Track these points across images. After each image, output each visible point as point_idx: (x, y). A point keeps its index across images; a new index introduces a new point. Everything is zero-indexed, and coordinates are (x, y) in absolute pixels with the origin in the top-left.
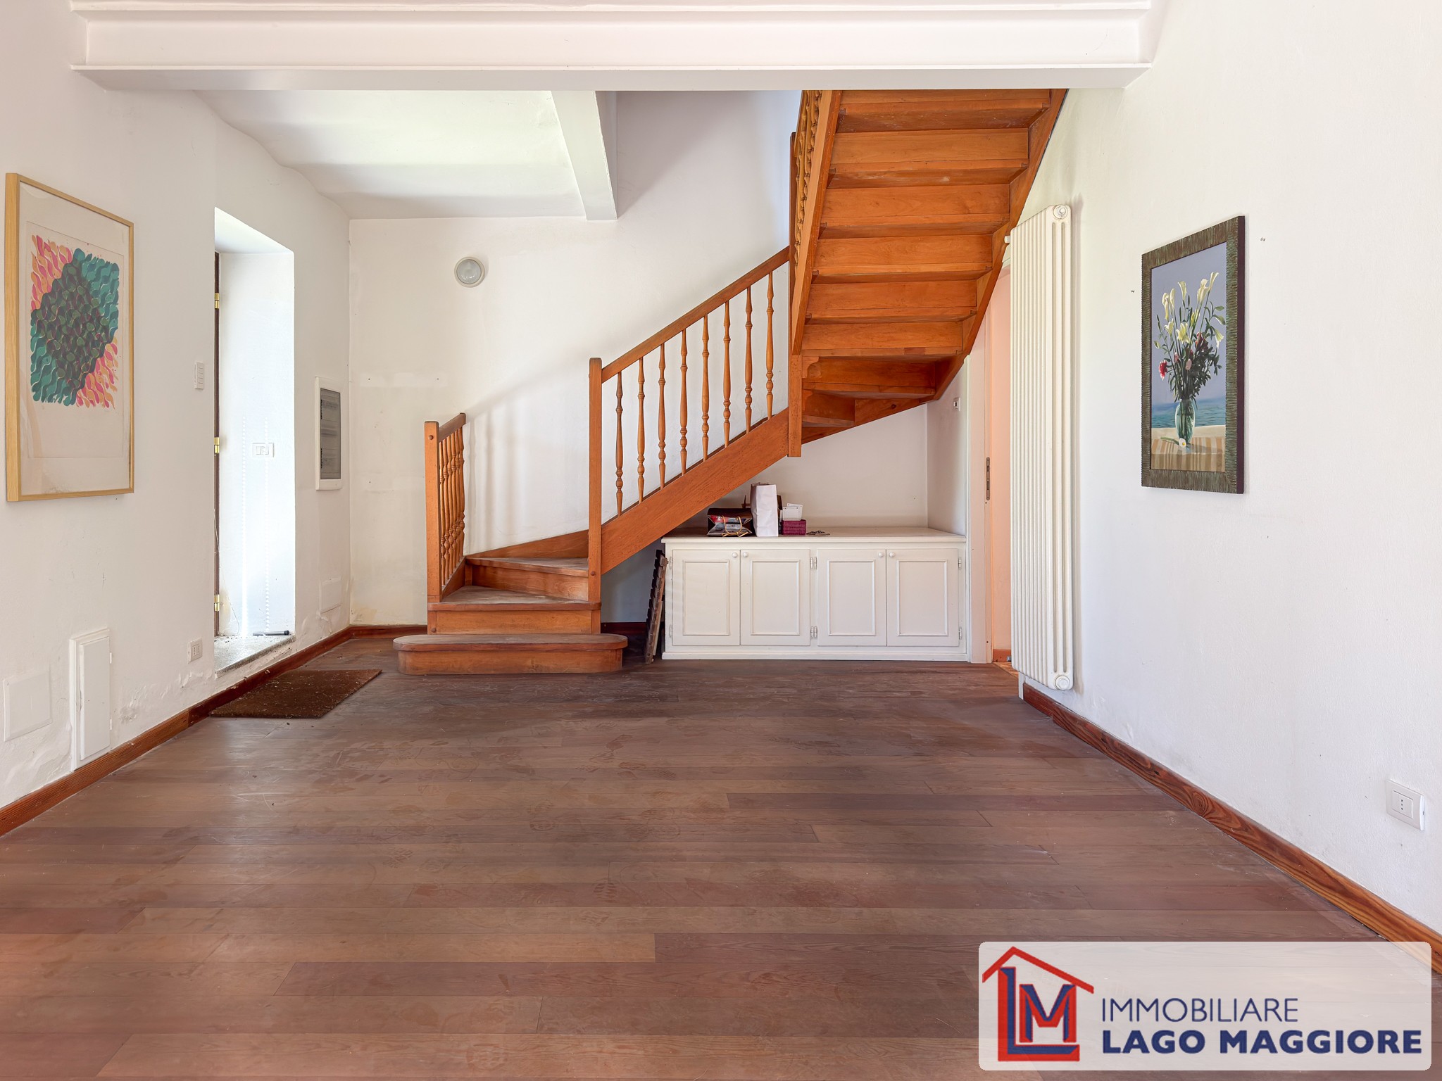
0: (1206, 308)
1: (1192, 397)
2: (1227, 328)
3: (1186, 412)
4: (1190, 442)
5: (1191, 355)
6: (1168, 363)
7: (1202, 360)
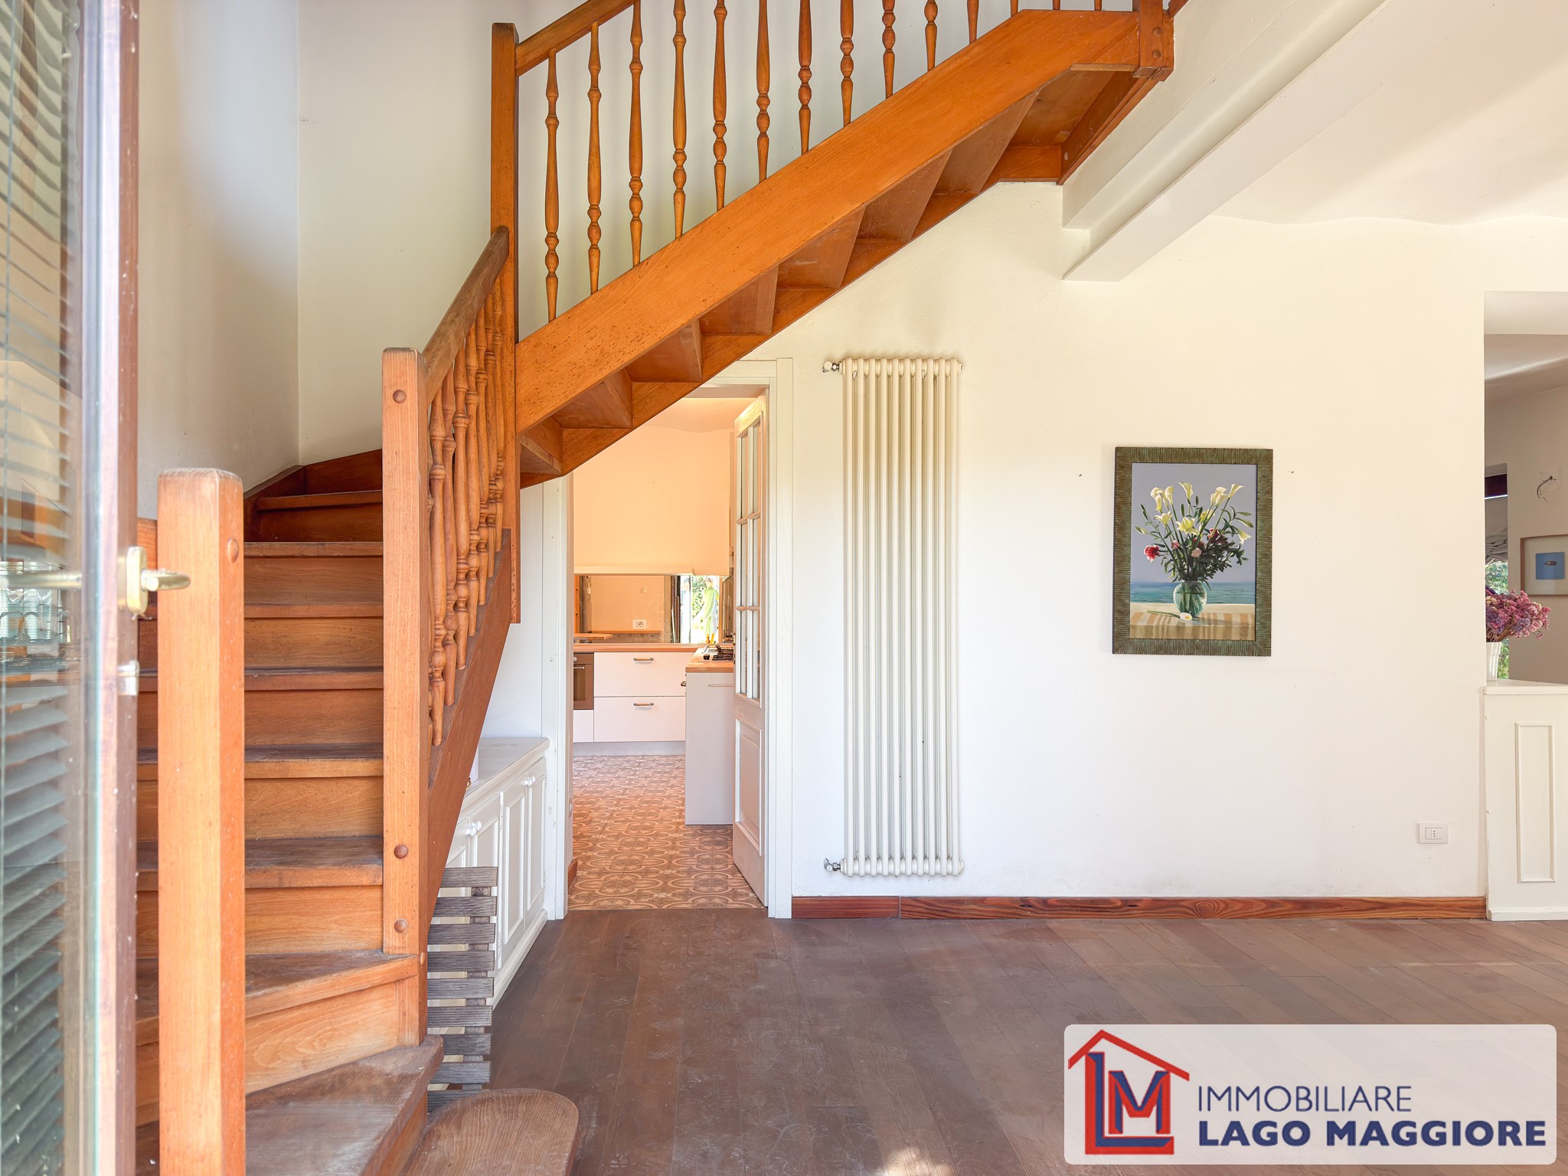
0: (1223, 510)
1: (1202, 580)
2: (1255, 531)
4: (1200, 616)
5: (1201, 546)
6: (1160, 548)
7: (1219, 551)
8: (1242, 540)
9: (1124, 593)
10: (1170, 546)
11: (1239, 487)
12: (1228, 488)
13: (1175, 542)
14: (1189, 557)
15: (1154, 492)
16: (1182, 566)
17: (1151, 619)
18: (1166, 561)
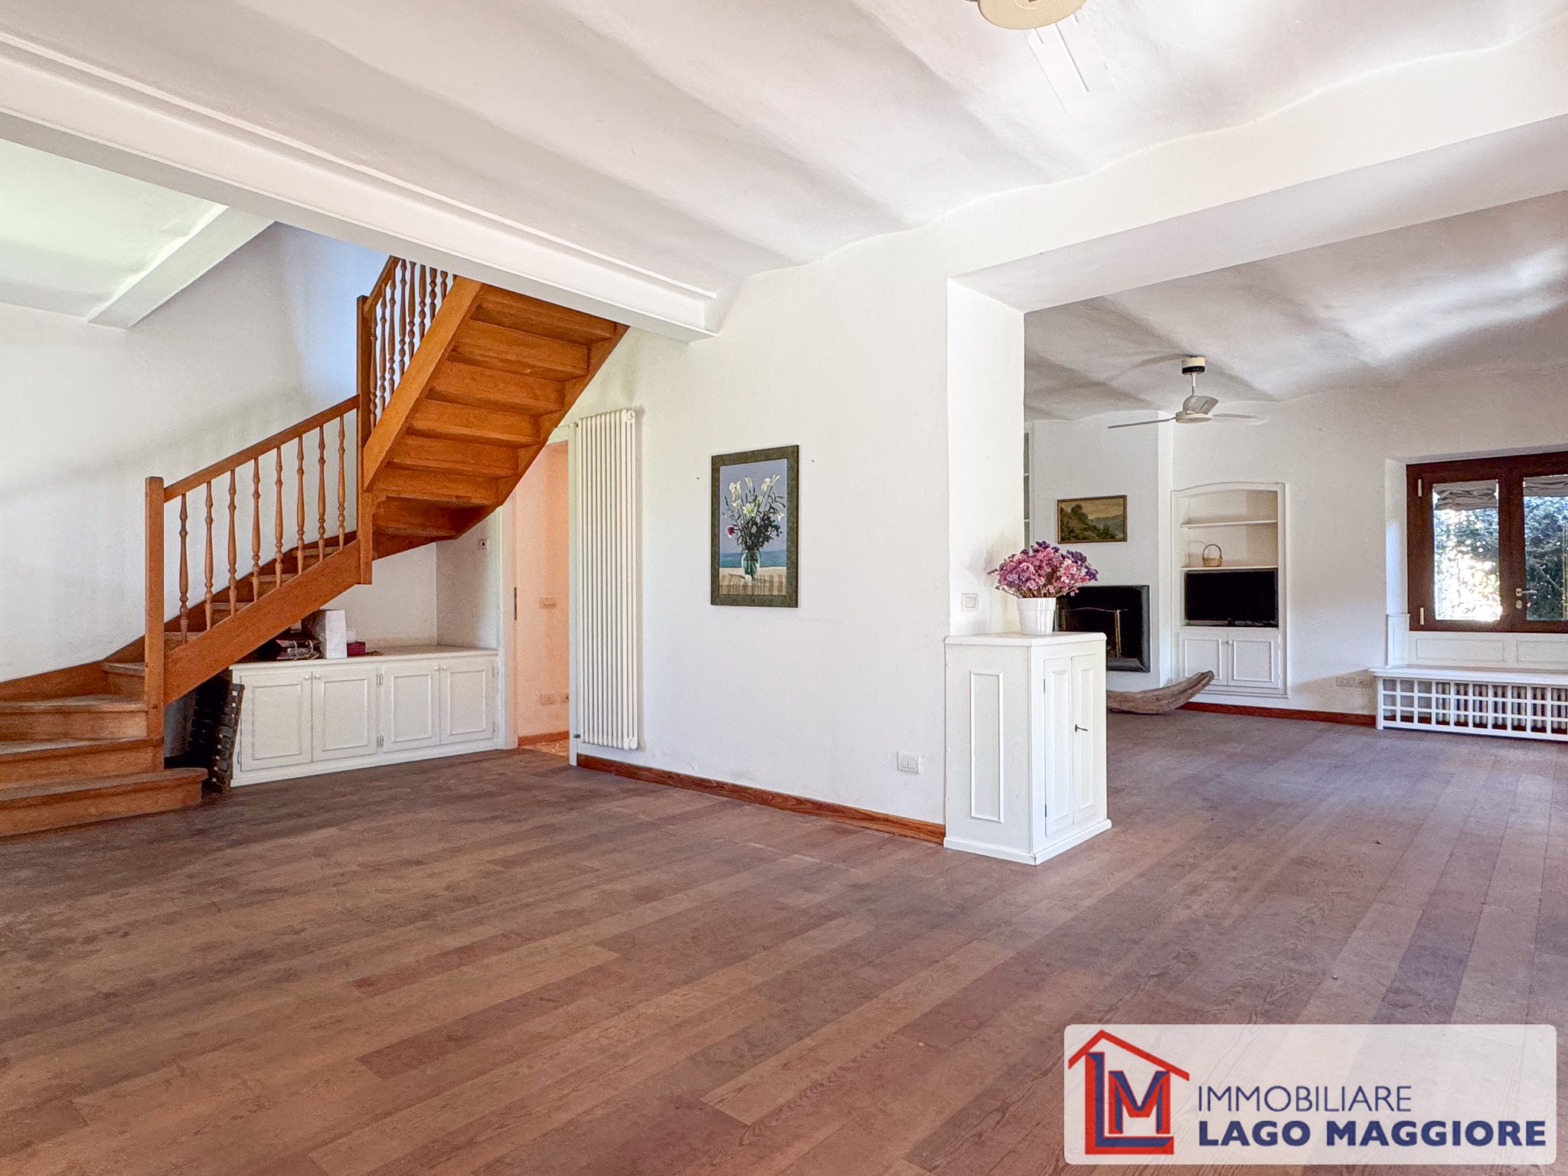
0: (769, 496)
1: (757, 550)
2: (788, 510)
3: (752, 558)
4: (755, 577)
5: (756, 524)
6: (735, 528)
7: (766, 527)
8: (779, 518)
9: (716, 561)
10: (740, 525)
11: (778, 477)
12: (771, 478)
13: (742, 522)
14: (750, 533)
15: (732, 486)
16: (746, 540)
17: (730, 581)
18: (738, 537)
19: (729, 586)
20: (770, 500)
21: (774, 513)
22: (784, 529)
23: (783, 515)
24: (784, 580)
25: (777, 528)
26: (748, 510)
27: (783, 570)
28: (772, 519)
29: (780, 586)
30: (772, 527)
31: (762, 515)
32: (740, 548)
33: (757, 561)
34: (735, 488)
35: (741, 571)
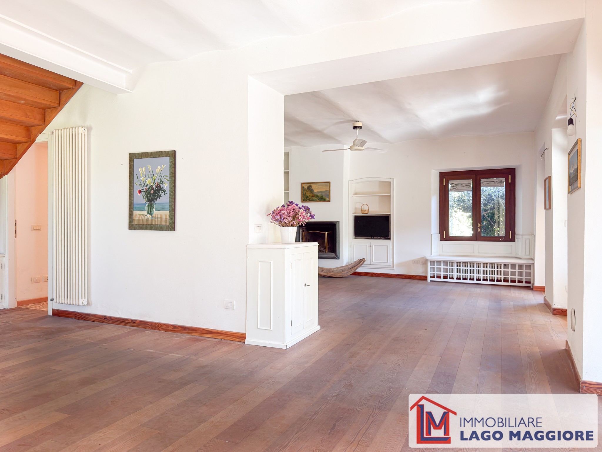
0: (160, 175)
1: (154, 202)
2: (170, 182)
3: (151, 206)
4: (153, 215)
5: (153, 189)
6: (142, 190)
7: (158, 191)
8: (166, 186)
9: (131, 207)
10: (144, 189)
11: (165, 166)
12: (161, 166)
13: (146, 188)
14: (150, 193)
15: (140, 169)
16: (148, 197)
17: (139, 217)
18: (143, 195)
19: (138, 220)
20: (160, 177)
21: (163, 184)
22: (168, 192)
23: (168, 185)
24: (168, 217)
25: (164, 191)
26: (149, 182)
27: (167, 212)
28: (162, 187)
29: (166, 221)
30: (162, 191)
31: (156, 185)
32: (145, 201)
33: (154, 207)
34: (142, 170)
35: (145, 213)
